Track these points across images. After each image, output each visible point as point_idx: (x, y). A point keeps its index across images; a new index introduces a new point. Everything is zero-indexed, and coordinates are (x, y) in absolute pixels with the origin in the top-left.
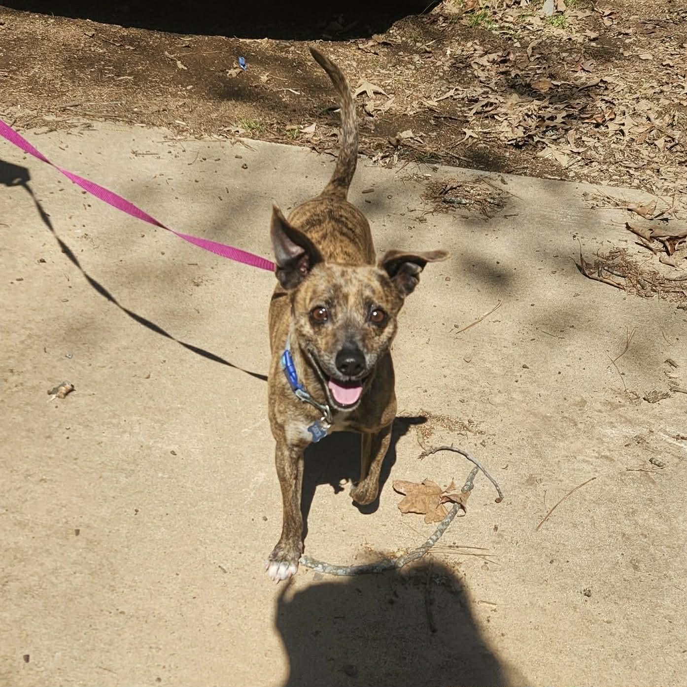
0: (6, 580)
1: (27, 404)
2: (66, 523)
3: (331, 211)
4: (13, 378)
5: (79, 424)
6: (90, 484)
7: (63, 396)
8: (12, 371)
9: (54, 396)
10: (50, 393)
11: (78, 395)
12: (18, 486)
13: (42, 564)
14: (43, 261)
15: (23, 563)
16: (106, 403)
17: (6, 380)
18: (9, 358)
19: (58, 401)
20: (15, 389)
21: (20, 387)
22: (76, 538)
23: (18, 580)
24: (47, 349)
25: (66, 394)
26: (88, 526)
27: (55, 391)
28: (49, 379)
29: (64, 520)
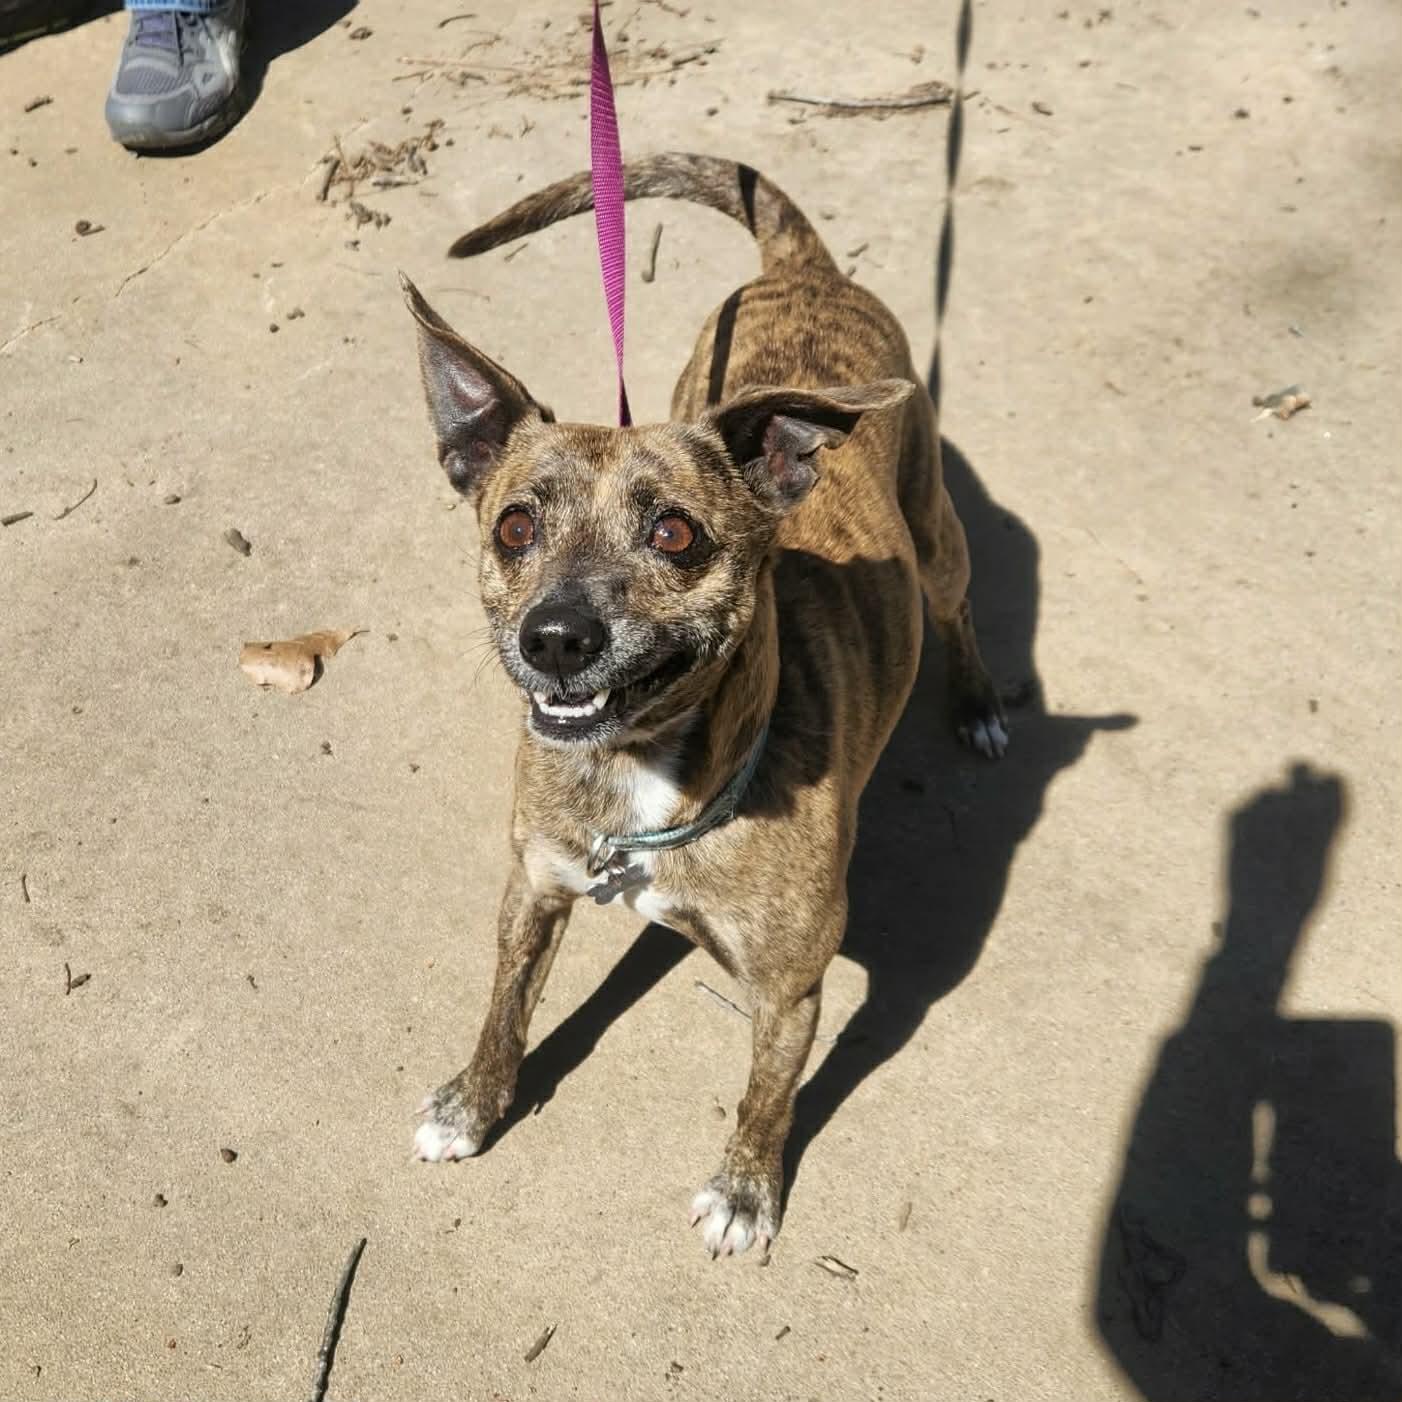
0: (1173, 765)
1: (1211, 417)
2: (1291, 681)
3: (810, 341)
4: (1182, 358)
5: (1319, 481)
6: (1339, 612)
7: (1285, 416)
8: (1178, 342)
9: (1267, 412)
10: (1257, 403)
11: (1316, 419)
12: (1194, 583)
13: (1242, 753)
14: (1242, 114)
15: (1206, 741)
16: (1375, 447)
17: (1167, 360)
18: (1174, 313)
19: (1275, 423)
20: (1184, 382)
21: (1195, 381)
22: (1309, 717)
23: (1194, 771)
24: (1252, 308)
25: (1292, 413)
26: (1336, 700)
27: (1273, 401)
28: (1256, 375)
29: (1286, 674)
